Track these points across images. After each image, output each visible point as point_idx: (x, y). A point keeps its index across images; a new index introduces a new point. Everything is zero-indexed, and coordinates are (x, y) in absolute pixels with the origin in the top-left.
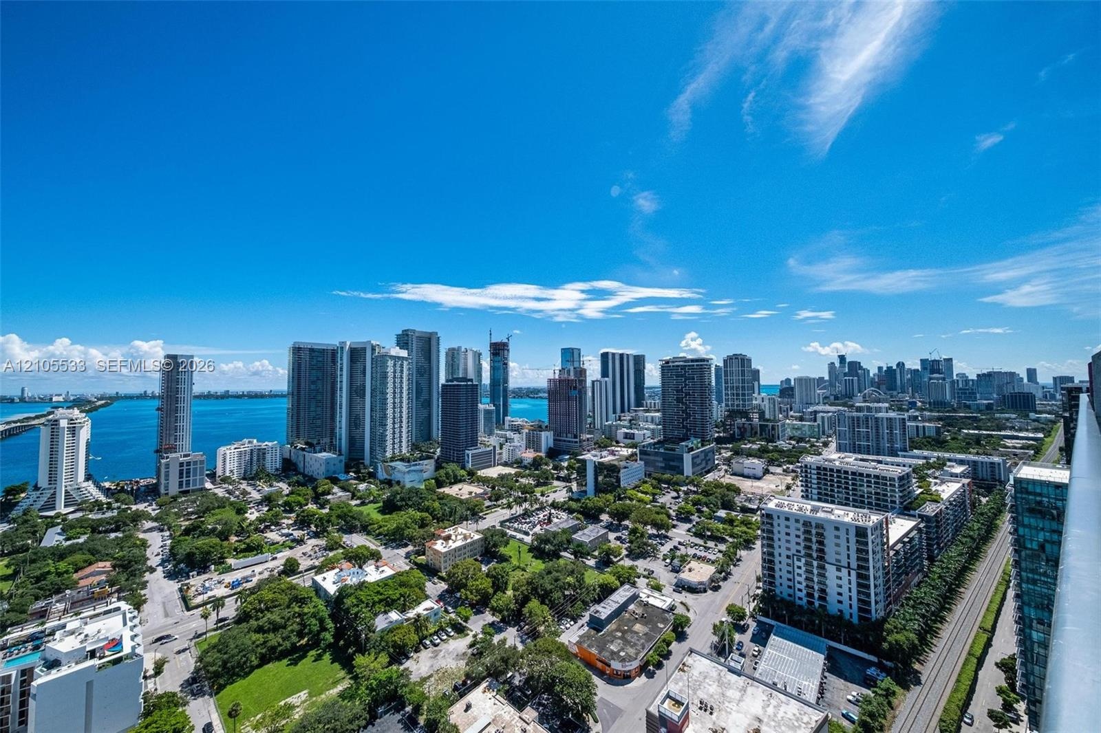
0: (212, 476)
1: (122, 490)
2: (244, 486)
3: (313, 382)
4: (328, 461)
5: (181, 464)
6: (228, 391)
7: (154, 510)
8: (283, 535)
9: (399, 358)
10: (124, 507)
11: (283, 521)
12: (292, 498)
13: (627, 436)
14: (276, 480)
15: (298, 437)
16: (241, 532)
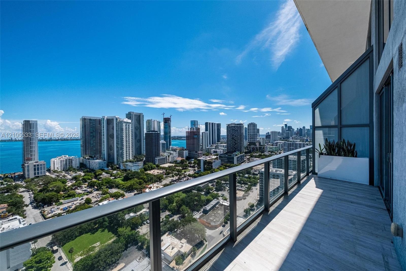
0: (49, 170)
1: (7, 177)
2: (64, 173)
3: (92, 133)
4: (99, 163)
5: (35, 166)
7: (24, 184)
8: (83, 191)
9: (128, 123)
10: (9, 183)
11: (83, 185)
12: (85, 177)
13: (214, 152)
14: (78, 171)
15: (86, 154)
16: (65, 190)
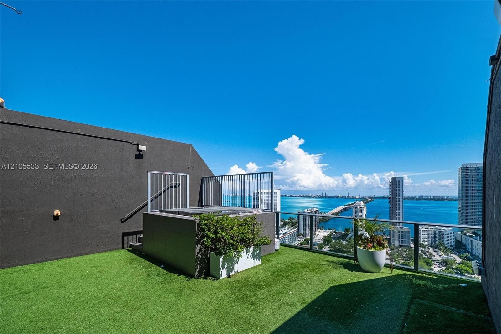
3: (479, 191)
5: (399, 232)
6: (422, 196)
7: (389, 251)
14: (451, 252)
